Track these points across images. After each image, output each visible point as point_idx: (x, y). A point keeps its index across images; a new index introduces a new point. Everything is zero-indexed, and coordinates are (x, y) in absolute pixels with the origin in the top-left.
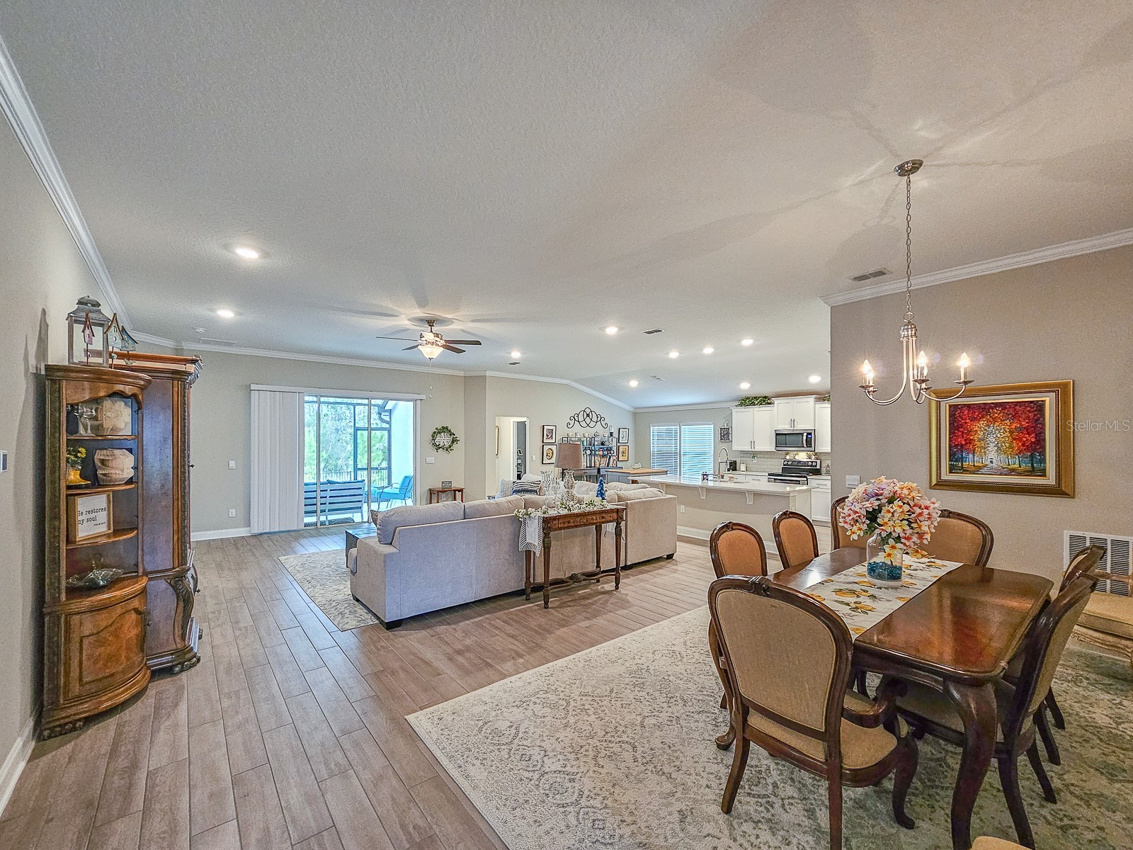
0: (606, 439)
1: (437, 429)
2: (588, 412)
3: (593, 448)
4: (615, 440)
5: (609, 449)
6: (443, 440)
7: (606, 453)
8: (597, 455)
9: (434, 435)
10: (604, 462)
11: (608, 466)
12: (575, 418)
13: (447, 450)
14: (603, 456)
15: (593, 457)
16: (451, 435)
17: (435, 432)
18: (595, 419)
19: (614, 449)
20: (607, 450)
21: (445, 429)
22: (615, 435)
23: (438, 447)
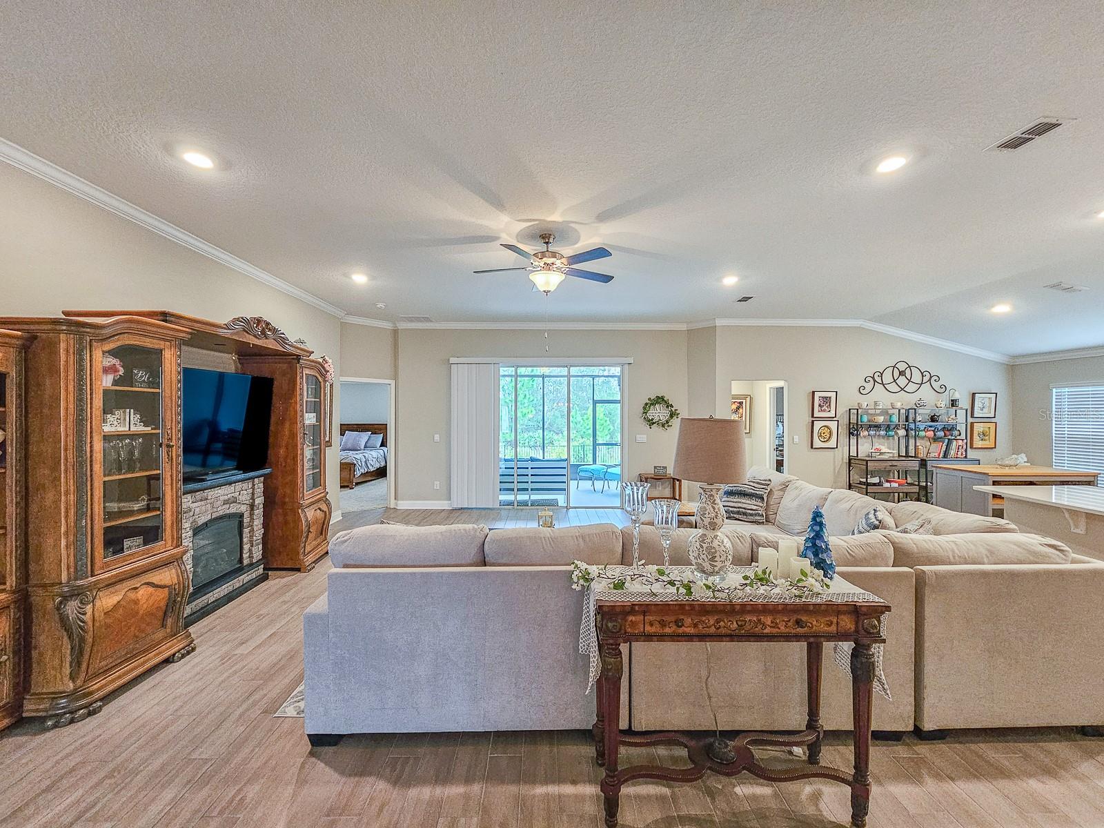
0: (943, 411)
1: (649, 399)
2: (902, 367)
3: (912, 426)
4: (961, 414)
5: (949, 429)
6: (659, 413)
7: (941, 434)
8: (923, 438)
9: (646, 407)
10: (936, 450)
11: (945, 456)
12: (876, 379)
13: (663, 426)
14: (936, 439)
15: (912, 442)
16: (667, 407)
17: (646, 404)
18: (917, 377)
19: (962, 428)
20: (943, 430)
21: (660, 400)
22: (964, 403)
23: (651, 423)
